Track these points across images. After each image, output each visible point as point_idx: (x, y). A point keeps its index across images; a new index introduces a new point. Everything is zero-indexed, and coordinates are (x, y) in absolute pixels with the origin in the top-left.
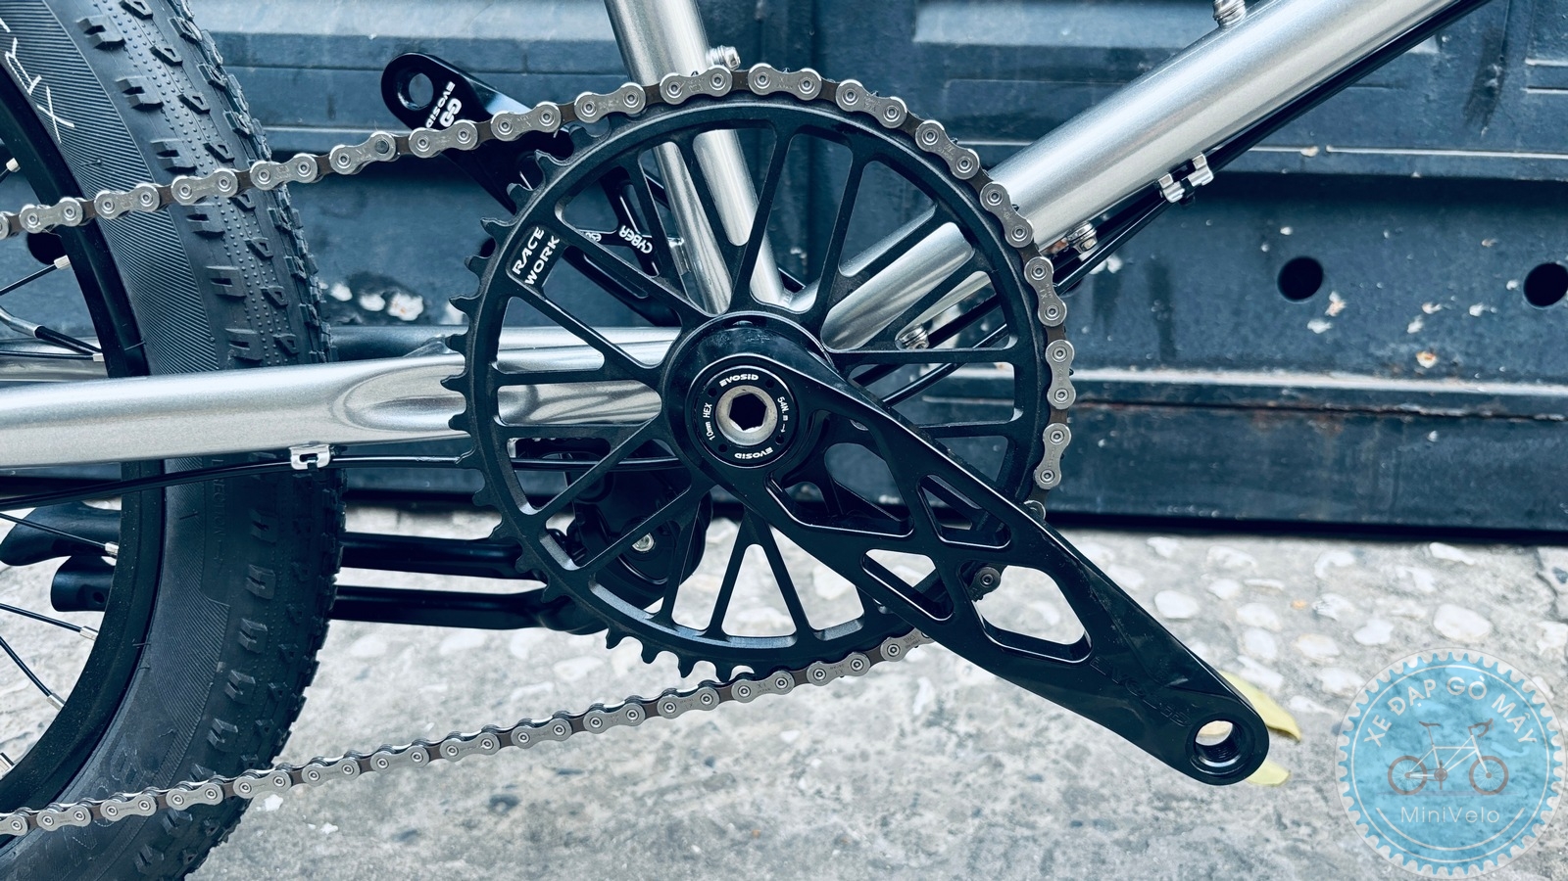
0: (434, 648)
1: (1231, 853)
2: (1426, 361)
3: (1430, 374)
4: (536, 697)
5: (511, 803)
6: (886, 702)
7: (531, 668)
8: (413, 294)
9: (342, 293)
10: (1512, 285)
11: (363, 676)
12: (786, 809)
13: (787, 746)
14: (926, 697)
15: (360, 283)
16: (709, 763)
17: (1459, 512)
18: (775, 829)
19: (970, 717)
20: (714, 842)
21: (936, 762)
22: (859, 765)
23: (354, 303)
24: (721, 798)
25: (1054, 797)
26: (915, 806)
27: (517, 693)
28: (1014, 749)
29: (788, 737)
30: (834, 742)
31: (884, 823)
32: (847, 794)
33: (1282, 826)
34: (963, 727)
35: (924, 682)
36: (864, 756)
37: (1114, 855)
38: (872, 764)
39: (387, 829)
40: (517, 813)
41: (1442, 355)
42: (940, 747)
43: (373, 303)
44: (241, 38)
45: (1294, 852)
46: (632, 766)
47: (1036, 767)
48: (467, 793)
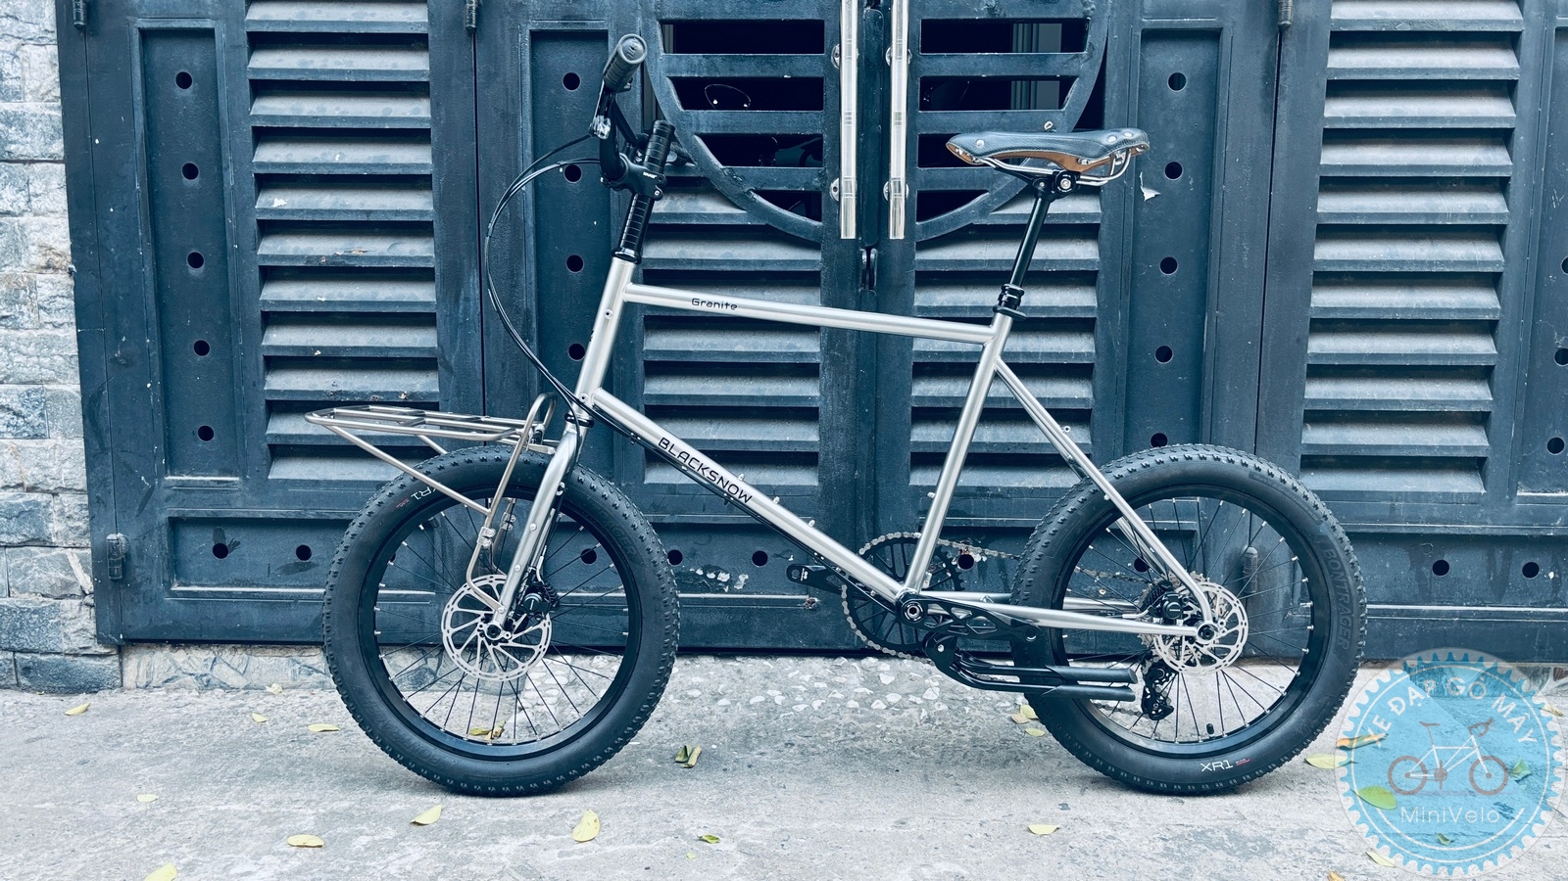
0: (748, 702)
1: (1022, 753)
2: (1102, 592)
3: (1104, 597)
4: (789, 716)
5: (793, 745)
6: (910, 716)
7: (784, 708)
8: (727, 573)
9: (700, 572)
10: (1129, 564)
11: (726, 711)
12: (881, 746)
13: (878, 729)
14: (924, 713)
15: (706, 569)
16: (853, 734)
17: (1120, 649)
18: (878, 750)
19: (940, 719)
20: (860, 753)
21: (929, 732)
22: (903, 734)
23: (704, 576)
24: (859, 743)
25: (968, 740)
26: (923, 743)
27: (782, 715)
28: (955, 728)
29: (878, 726)
30: (893, 728)
31: (913, 748)
32: (900, 741)
33: (1040, 746)
34: (937, 723)
35: (923, 710)
36: (905, 732)
37: (986, 754)
38: (908, 733)
39: (754, 753)
40: (795, 747)
41: (1108, 590)
42: (930, 729)
43: (711, 576)
44: (675, 485)
45: (1043, 753)
46: (828, 735)
47: (961, 733)
48: (776, 743)
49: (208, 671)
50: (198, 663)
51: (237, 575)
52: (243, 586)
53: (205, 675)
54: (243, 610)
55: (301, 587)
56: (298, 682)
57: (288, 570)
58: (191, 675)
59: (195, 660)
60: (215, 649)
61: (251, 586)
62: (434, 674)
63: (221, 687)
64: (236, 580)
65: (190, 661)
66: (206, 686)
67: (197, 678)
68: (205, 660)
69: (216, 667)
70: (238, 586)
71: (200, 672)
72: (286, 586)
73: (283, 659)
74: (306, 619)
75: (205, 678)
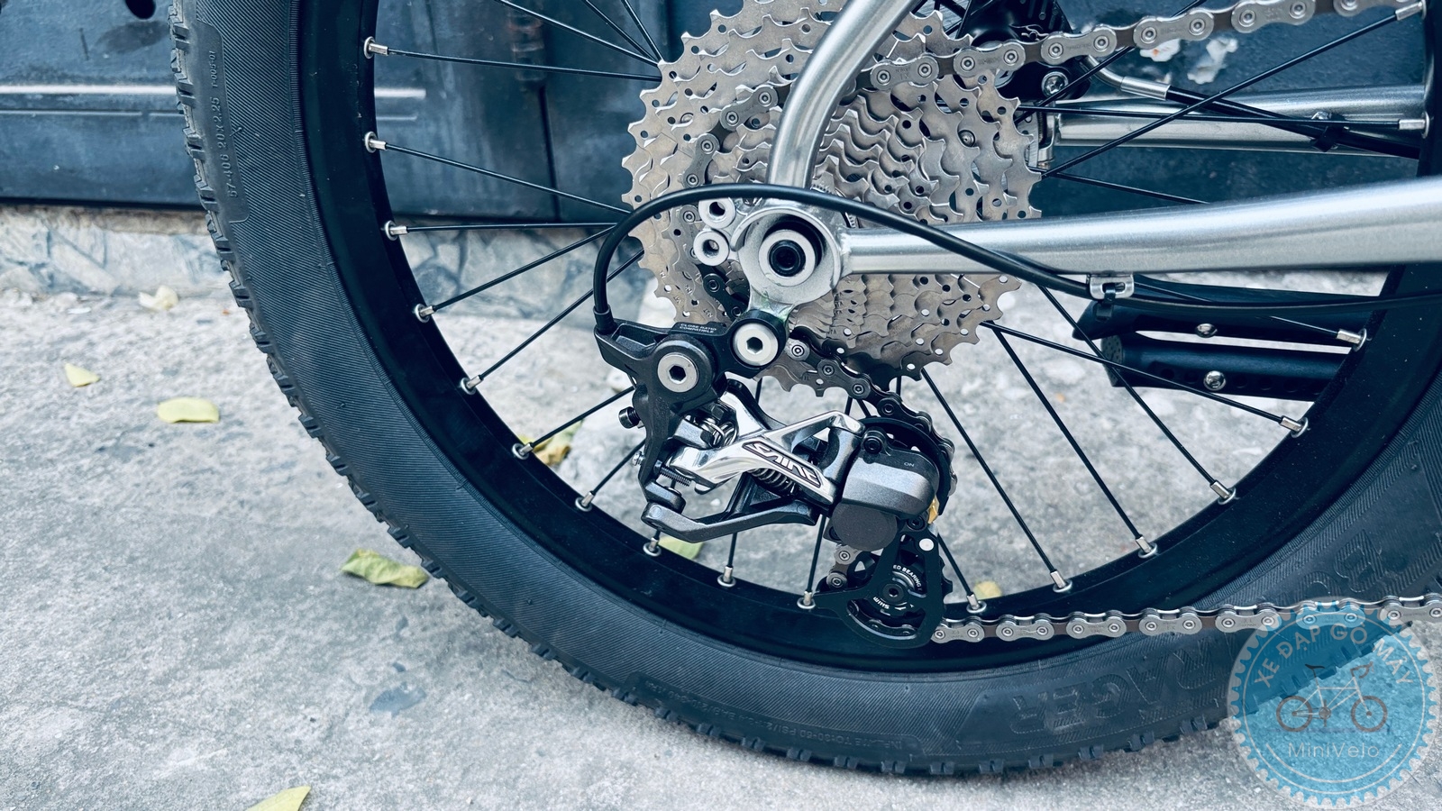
49: (43, 258)
50: (23, 241)
51: (30, 55)
52: (50, 81)
53: (43, 265)
54: (56, 133)
55: (155, 81)
56: (202, 286)
57: (121, 42)
58: (21, 263)
59: (18, 235)
60: (44, 215)
61: (62, 79)
62: (453, 278)
63: (75, 291)
64: (34, 69)
65: (10, 237)
66: (51, 286)
67: (31, 270)
68: (34, 236)
69: (56, 250)
70: (39, 81)
71: (33, 259)
72: (128, 81)
73: (164, 239)
74: (175, 156)
75: (44, 271)
